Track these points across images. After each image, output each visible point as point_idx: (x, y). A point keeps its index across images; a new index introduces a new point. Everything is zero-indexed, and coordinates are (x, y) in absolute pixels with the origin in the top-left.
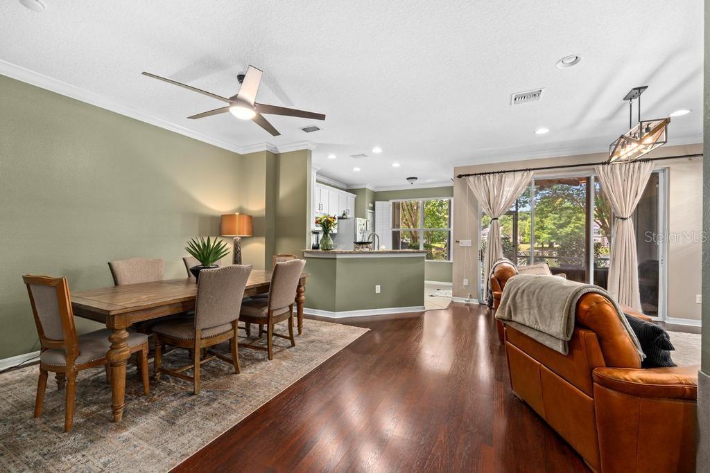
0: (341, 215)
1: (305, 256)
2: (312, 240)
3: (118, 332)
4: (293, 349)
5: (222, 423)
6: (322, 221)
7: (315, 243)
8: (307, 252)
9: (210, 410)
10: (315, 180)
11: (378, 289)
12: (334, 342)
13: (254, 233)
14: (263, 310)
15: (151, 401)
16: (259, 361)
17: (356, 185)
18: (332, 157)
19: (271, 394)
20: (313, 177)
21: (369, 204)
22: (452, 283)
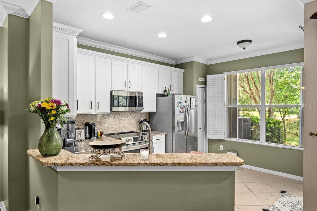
0: (161, 91)
10: (76, 51)
21: (200, 78)
22: (303, 178)
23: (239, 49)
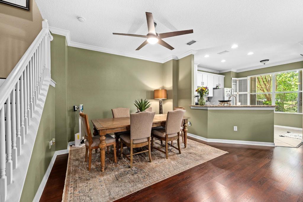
0: (215, 87)
1: (191, 108)
2: (196, 100)
3: (102, 137)
4: (179, 155)
5: (134, 187)
6: (199, 90)
7: (197, 102)
8: (192, 106)
9: (132, 178)
10: (196, 70)
11: (236, 128)
12: (203, 156)
13: (168, 97)
14: (163, 134)
15: (116, 166)
16: (162, 158)
17: (225, 70)
18: (207, 56)
19: (161, 178)
20: (195, 68)
22: (302, 129)
23: (262, 64)
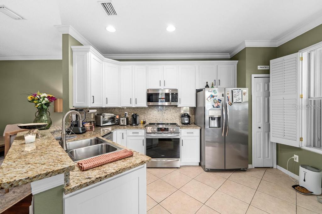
21: (259, 67)
